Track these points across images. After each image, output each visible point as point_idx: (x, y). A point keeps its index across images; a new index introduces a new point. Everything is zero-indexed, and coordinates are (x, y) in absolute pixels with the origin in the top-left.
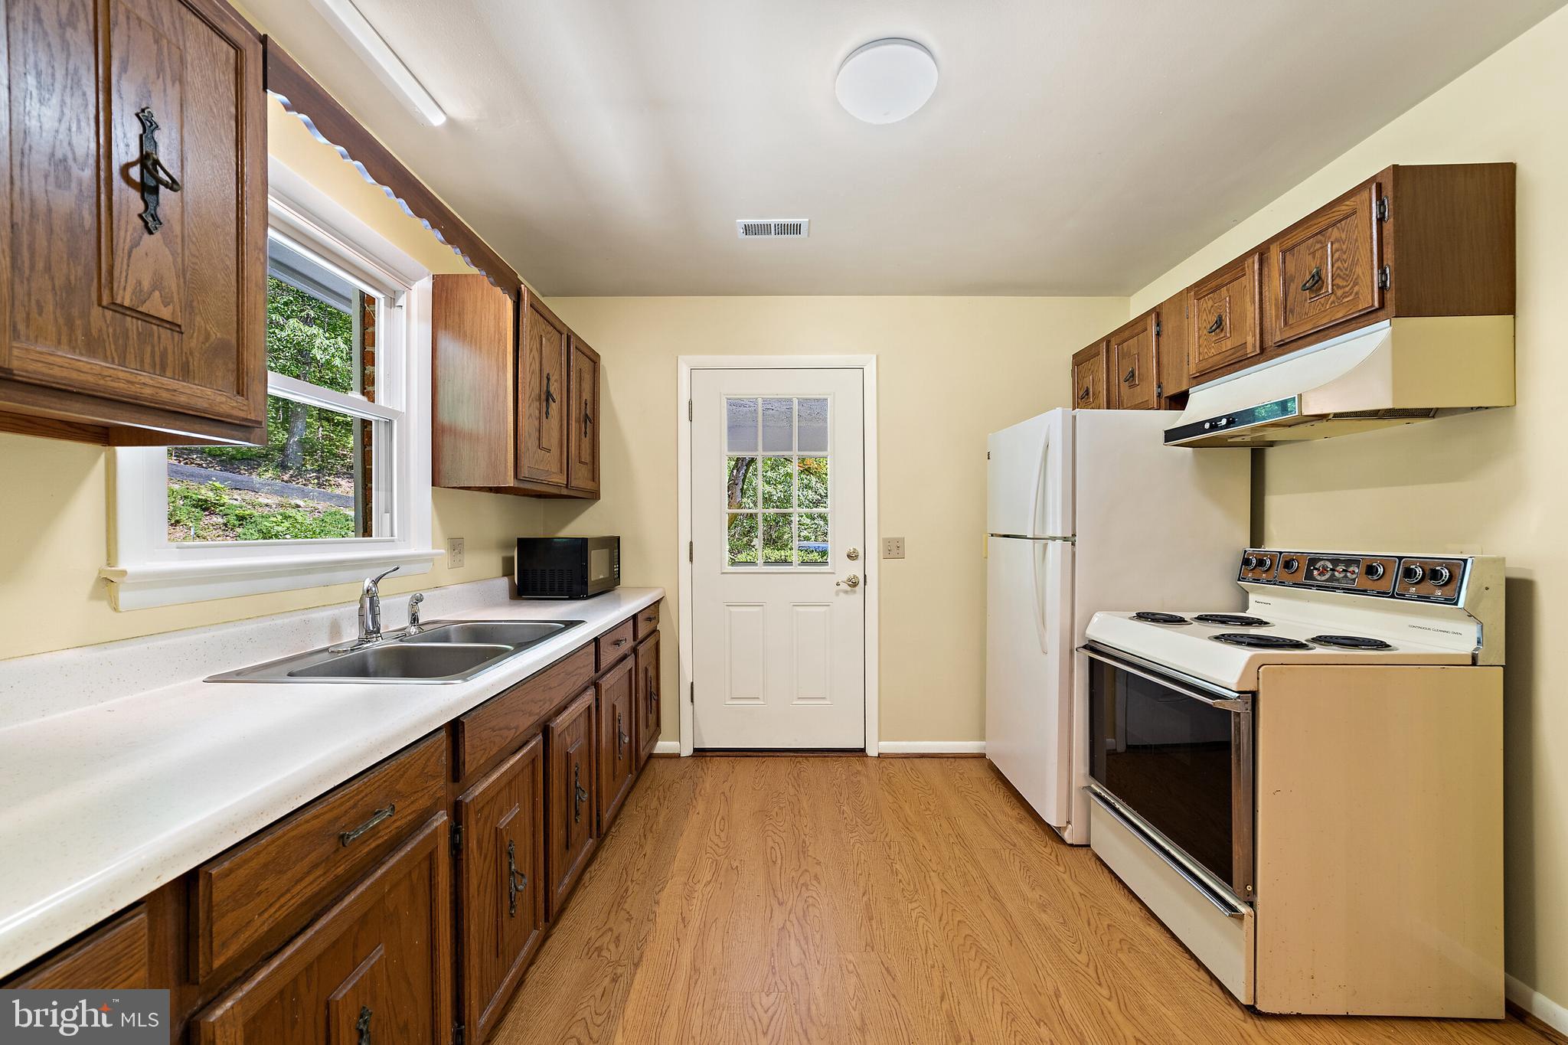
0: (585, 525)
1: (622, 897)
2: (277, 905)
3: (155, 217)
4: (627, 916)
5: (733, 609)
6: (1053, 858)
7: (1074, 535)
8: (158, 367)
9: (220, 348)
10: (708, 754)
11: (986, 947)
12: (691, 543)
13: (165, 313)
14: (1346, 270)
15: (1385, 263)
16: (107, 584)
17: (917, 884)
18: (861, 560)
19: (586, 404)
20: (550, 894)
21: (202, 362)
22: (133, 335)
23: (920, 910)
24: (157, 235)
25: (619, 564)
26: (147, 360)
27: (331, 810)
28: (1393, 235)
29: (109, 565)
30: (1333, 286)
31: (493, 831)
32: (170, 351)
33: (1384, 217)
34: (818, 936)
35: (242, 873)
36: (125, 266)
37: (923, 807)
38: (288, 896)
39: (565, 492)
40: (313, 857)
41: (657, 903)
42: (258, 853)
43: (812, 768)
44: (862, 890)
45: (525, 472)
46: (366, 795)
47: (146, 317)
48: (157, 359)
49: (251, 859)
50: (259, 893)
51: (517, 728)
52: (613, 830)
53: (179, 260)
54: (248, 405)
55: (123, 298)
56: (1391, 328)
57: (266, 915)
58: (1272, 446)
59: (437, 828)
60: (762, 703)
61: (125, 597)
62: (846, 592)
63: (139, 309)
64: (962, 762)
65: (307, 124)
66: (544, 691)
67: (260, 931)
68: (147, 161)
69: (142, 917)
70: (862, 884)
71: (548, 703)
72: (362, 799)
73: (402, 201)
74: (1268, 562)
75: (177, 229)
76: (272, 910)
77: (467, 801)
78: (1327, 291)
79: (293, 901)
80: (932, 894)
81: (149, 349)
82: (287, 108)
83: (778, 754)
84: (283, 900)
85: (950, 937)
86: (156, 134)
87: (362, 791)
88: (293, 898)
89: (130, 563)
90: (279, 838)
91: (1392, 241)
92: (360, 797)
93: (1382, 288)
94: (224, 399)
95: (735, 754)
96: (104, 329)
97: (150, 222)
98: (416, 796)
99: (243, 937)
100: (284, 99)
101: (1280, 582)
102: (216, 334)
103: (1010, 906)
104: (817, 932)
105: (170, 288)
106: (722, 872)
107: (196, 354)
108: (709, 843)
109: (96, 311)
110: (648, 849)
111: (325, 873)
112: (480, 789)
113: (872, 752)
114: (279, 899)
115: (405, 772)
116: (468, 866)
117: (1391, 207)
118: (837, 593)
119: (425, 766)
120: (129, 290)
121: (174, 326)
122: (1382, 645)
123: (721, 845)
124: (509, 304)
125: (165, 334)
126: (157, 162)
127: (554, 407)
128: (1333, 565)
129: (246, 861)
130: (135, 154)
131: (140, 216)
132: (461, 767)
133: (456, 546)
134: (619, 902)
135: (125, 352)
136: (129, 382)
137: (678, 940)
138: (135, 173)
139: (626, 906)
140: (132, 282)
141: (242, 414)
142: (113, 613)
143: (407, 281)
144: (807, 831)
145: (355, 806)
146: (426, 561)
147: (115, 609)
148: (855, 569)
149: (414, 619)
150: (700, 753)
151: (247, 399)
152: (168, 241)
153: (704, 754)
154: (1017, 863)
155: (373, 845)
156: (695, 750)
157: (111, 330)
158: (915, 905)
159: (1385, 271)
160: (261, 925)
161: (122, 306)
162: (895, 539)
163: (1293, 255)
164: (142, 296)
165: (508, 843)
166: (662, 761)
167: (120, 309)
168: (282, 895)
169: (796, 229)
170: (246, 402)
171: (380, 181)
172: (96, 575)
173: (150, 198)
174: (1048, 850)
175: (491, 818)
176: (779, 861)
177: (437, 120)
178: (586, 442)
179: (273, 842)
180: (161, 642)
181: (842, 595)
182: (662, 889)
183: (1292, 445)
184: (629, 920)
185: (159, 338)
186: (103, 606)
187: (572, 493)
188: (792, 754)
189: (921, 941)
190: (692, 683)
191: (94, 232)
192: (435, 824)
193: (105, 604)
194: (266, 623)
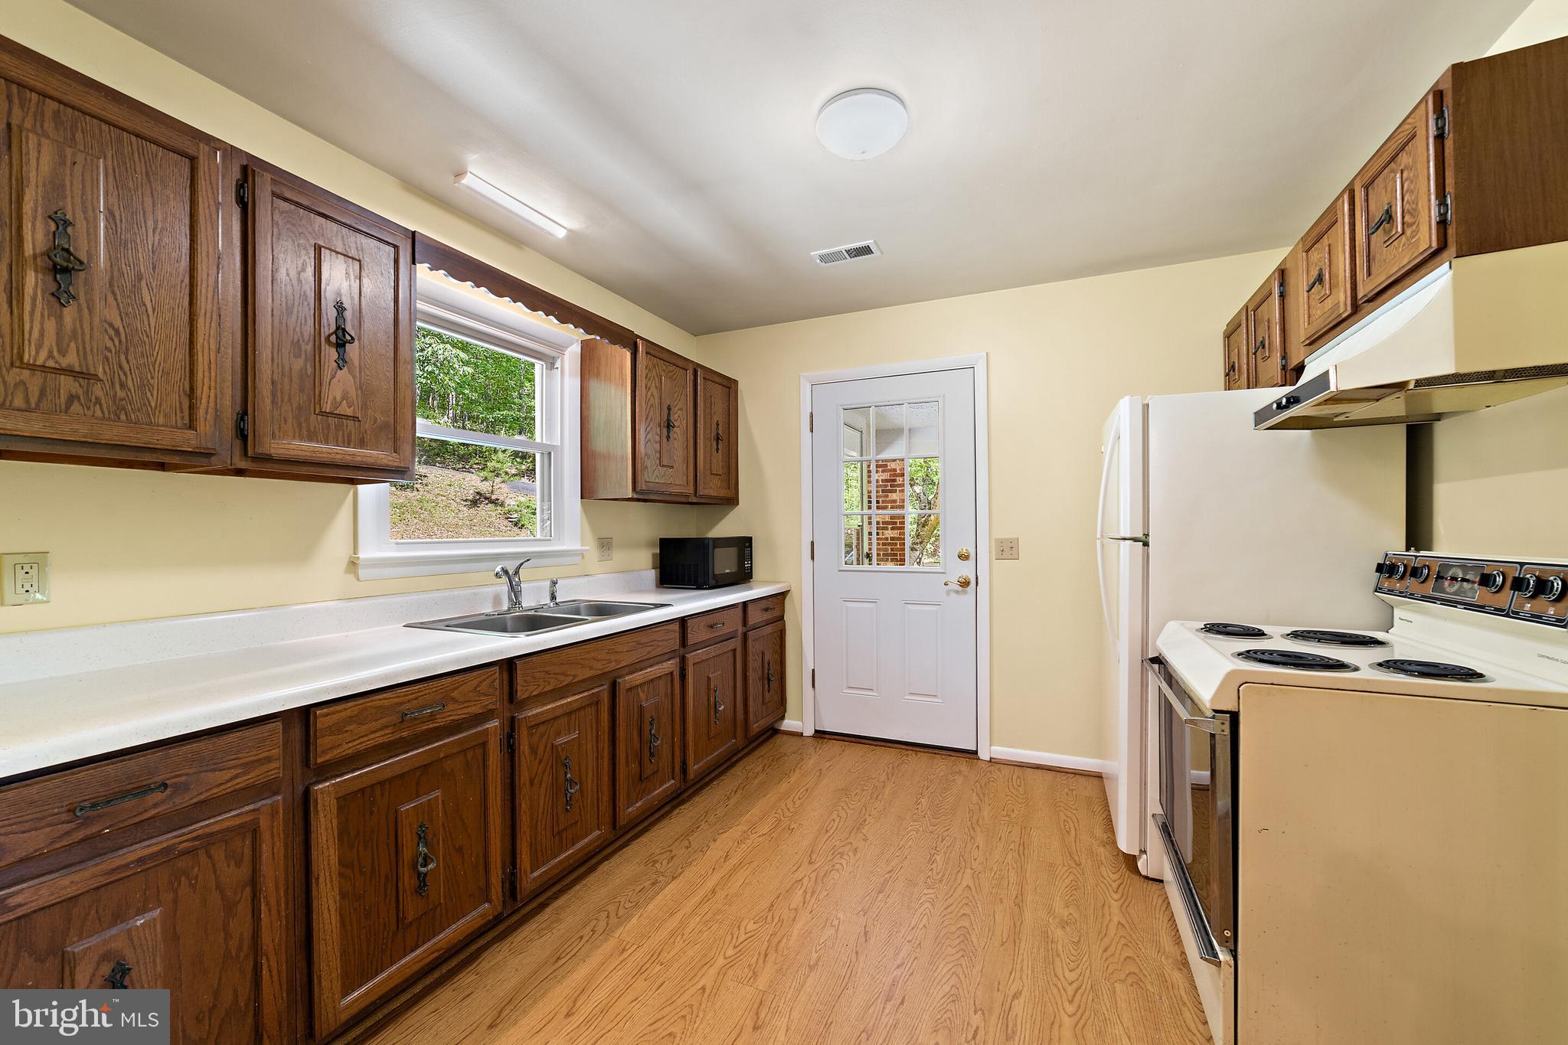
0: (728, 527)
1: (693, 831)
2: (358, 742)
3: (344, 360)
4: (688, 844)
5: (850, 604)
6: (1115, 885)
7: (1147, 535)
8: (346, 443)
9: (384, 426)
10: (827, 736)
11: (975, 940)
12: (812, 543)
13: (349, 412)
14: (1413, 203)
15: (1447, 190)
16: (353, 565)
17: (947, 876)
18: (971, 562)
19: (718, 425)
20: (617, 809)
21: (372, 436)
22: (333, 427)
23: (933, 896)
24: (345, 369)
25: (751, 561)
26: (340, 439)
27: (397, 697)
28: (1452, 153)
29: (355, 554)
30: (1403, 224)
31: (549, 747)
32: (353, 432)
33: (1443, 133)
34: (825, 893)
35: (335, 717)
36: (327, 391)
37: (1004, 813)
38: (366, 739)
39: (695, 500)
40: (384, 721)
41: (715, 840)
42: (345, 709)
43: (918, 763)
44: (889, 868)
45: (642, 486)
46: (425, 695)
47: (340, 416)
48: (346, 439)
49: (341, 711)
50: (347, 731)
51: (575, 676)
52: (715, 783)
53: (358, 380)
54: (400, 459)
55: (326, 408)
56: (1451, 272)
57: (350, 745)
58: (1439, 420)
59: (488, 728)
60: (876, 694)
61: (362, 572)
62: (957, 592)
63: (335, 412)
64: (1082, 780)
65: (445, 275)
66: (607, 653)
67: (347, 752)
68: (340, 330)
69: (278, 725)
70: (893, 864)
71: (614, 663)
72: (422, 696)
73: (519, 304)
74: (1401, 569)
75: (357, 364)
76: (355, 743)
77: (520, 717)
78: (1397, 232)
79: (369, 743)
80: (955, 886)
81: (341, 433)
82: (431, 269)
83: (890, 745)
84: (362, 740)
85: (945, 924)
86: (346, 312)
87: (422, 691)
88: (369, 740)
89: (365, 553)
90: (359, 705)
91: (1452, 162)
92: (420, 694)
93: (1443, 223)
94: (384, 456)
95: (850, 739)
96: (317, 425)
97: (342, 362)
98: (469, 704)
99: (335, 752)
100: (429, 266)
101: (1411, 594)
102: (381, 418)
103: (1028, 915)
104: (826, 890)
105: (352, 397)
106: (779, 830)
107: (369, 432)
108: (783, 806)
109: (313, 417)
110: (733, 801)
111: (392, 733)
112: (534, 712)
113: (984, 755)
114: (359, 738)
115: (458, 687)
116: (519, 763)
117: (1451, 118)
118: (948, 593)
119: (478, 685)
120: (329, 402)
121: (355, 418)
122: (1470, 675)
123: (792, 810)
124: (628, 355)
125: (350, 423)
126: (344, 330)
127: (677, 433)
128: (1463, 574)
129: (337, 712)
130: (333, 328)
131: (335, 361)
132: (515, 693)
133: (605, 544)
134: (686, 835)
135: (328, 436)
136: (329, 453)
137: (714, 869)
138: (333, 338)
139: (691, 838)
140: (331, 398)
141: (396, 464)
142: (356, 581)
143: (560, 348)
144: (873, 812)
145: (416, 698)
146: (575, 555)
147: (358, 579)
148: (966, 570)
149: (553, 597)
150: (820, 734)
151: (399, 455)
152: (350, 372)
153: (823, 736)
154: (1068, 881)
155: (431, 726)
156: (816, 731)
157: (320, 426)
158: (930, 891)
159: (1445, 200)
160: (347, 749)
161: (326, 412)
162: (1008, 539)
163: (1374, 188)
164: (336, 404)
165: (564, 757)
166: (785, 737)
167: (325, 414)
168: (363, 737)
169: (866, 250)
170: (398, 457)
171: (500, 295)
172: (347, 560)
173: (341, 350)
174: (1116, 877)
175: (547, 735)
176: (832, 832)
177: (561, 234)
178: (718, 459)
179: (356, 706)
180: (382, 600)
181: (953, 594)
182: (725, 832)
183: (1462, 416)
184: (687, 848)
185: (347, 426)
186: (351, 577)
187: (700, 501)
188: (903, 747)
189: (913, 920)
190: (813, 670)
191: (312, 376)
192: (488, 726)
193: (352, 576)
194: (446, 594)
